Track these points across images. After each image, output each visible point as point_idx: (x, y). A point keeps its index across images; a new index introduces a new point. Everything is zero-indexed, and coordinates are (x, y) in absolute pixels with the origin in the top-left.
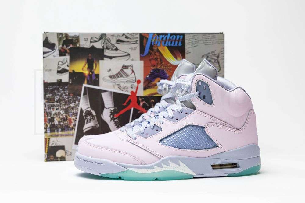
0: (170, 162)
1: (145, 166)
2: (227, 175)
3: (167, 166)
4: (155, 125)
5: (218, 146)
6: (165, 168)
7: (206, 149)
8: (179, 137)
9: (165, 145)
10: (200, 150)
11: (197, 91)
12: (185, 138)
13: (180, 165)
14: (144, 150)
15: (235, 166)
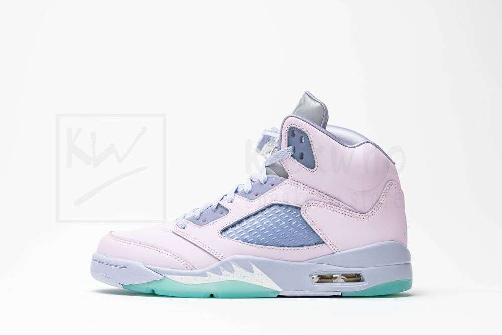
0: (234, 266)
1: (194, 271)
2: (340, 294)
3: (230, 274)
4: (219, 204)
5: (324, 242)
6: (227, 276)
7: (302, 246)
8: (255, 225)
9: (231, 237)
10: (291, 248)
11: (288, 146)
12: (265, 225)
13: (253, 272)
14: (195, 245)
15: (357, 278)
